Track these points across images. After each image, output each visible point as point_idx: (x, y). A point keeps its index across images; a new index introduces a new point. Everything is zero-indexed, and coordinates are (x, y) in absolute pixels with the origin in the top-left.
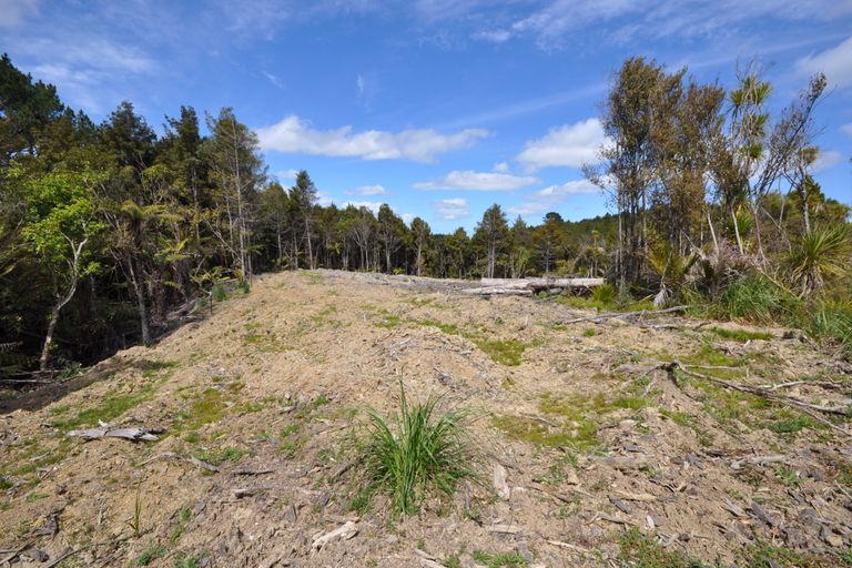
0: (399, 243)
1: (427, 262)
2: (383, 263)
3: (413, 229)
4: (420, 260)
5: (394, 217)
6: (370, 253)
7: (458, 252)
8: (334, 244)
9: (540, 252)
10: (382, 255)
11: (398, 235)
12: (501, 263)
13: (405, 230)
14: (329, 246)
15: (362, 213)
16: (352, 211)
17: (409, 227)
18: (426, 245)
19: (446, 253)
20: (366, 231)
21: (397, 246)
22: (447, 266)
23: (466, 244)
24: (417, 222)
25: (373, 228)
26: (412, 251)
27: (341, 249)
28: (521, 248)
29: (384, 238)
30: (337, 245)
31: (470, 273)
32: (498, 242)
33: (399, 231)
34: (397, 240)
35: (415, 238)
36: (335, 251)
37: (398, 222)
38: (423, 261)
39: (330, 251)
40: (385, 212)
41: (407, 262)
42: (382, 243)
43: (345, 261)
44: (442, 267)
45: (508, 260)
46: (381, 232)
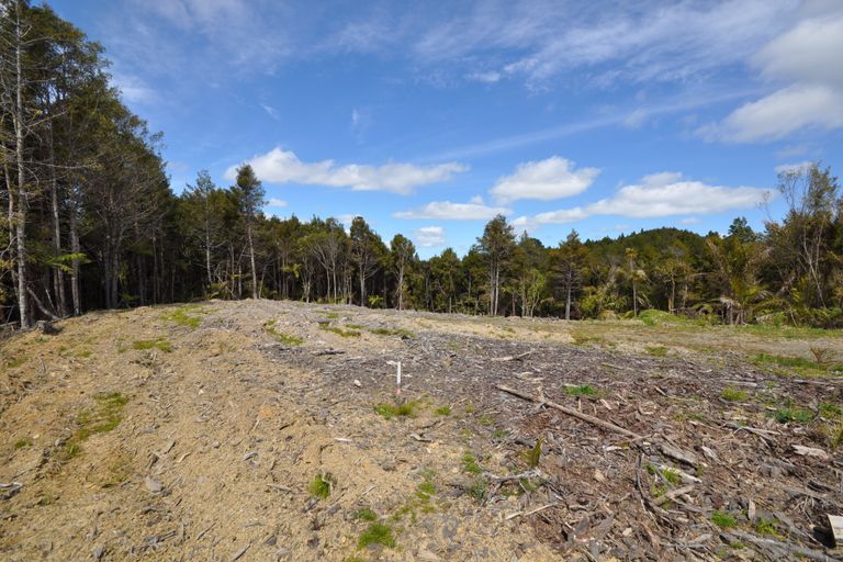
0: (377, 265)
1: (410, 288)
2: (356, 289)
3: (394, 248)
4: (402, 286)
5: (370, 233)
6: (339, 278)
7: (447, 277)
8: (291, 265)
9: (560, 276)
10: (355, 279)
11: (375, 256)
12: (508, 289)
13: (383, 249)
14: (285, 268)
15: (329, 227)
16: (317, 225)
17: (389, 246)
18: (409, 268)
19: (432, 278)
20: (334, 250)
21: (373, 268)
22: (434, 294)
23: (458, 267)
24: (398, 240)
25: (344, 246)
26: (392, 274)
27: (302, 271)
28: (534, 271)
29: (358, 259)
30: (296, 266)
31: (461, 302)
32: (505, 263)
33: (376, 249)
34: (374, 261)
35: (397, 259)
36: (293, 273)
37: (376, 240)
38: (406, 287)
39: (287, 274)
40: (359, 226)
41: (386, 289)
42: (354, 264)
43: (307, 287)
44: (427, 295)
45: (517, 286)
46: (355, 252)
